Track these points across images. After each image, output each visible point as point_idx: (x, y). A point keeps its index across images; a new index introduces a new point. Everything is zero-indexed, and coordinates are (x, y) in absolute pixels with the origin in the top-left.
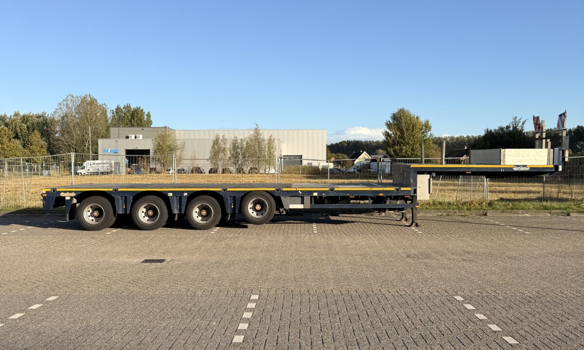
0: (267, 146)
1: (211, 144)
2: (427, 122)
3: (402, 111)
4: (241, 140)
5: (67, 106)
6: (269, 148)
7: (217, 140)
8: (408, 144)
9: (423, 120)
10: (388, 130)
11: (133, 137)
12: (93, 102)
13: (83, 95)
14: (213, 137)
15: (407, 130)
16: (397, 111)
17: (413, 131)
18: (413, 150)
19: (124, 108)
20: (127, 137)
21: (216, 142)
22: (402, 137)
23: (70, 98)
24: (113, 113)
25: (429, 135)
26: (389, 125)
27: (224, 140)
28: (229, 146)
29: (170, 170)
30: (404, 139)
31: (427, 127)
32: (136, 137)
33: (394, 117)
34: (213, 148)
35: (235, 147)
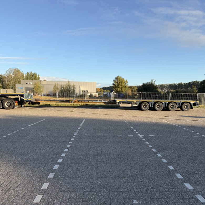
0: (72, 87)
1: (53, 86)
2: (127, 80)
3: (118, 76)
4: (63, 85)
5: (9, 72)
6: (73, 88)
7: (55, 85)
8: (120, 87)
9: (125, 79)
10: (114, 83)
11: (29, 83)
12: (18, 71)
13: (15, 68)
14: (54, 84)
15: (120, 83)
16: (117, 76)
17: (121, 83)
18: (121, 89)
19: (30, 73)
20: (27, 83)
21: (55, 86)
22: (118, 85)
23: (10, 69)
24: (26, 75)
25: (127, 84)
26: (114, 81)
27: (58, 85)
28: (59, 87)
29: (39, 95)
30: (118, 86)
31: (127, 82)
32: (30, 83)
33: (116, 78)
34: (54, 87)
35: (61, 87)
